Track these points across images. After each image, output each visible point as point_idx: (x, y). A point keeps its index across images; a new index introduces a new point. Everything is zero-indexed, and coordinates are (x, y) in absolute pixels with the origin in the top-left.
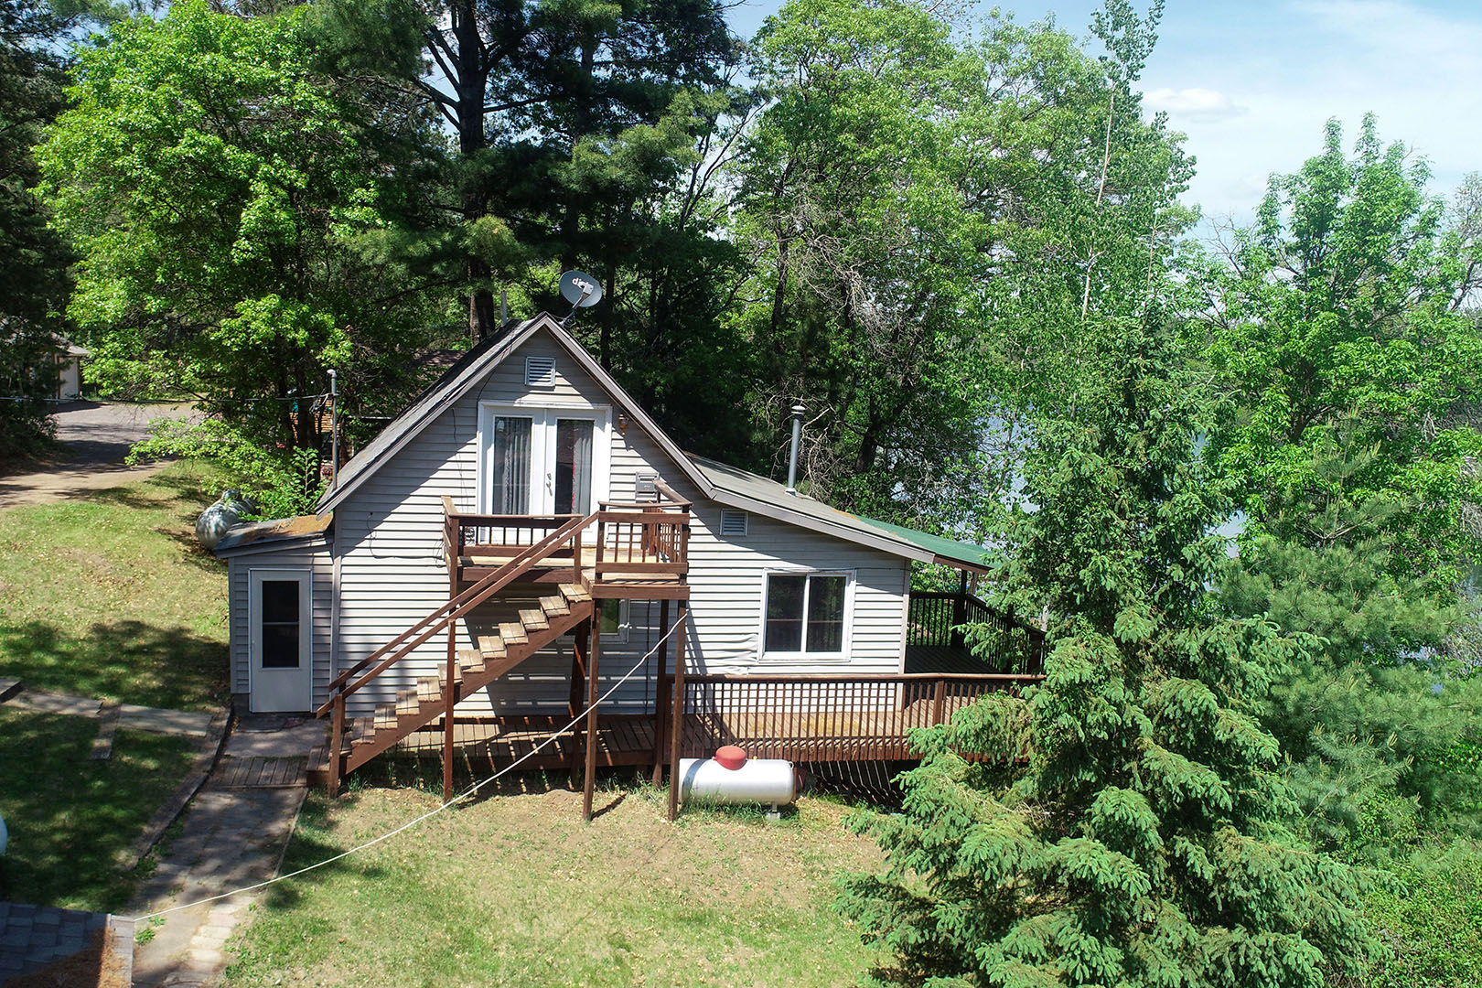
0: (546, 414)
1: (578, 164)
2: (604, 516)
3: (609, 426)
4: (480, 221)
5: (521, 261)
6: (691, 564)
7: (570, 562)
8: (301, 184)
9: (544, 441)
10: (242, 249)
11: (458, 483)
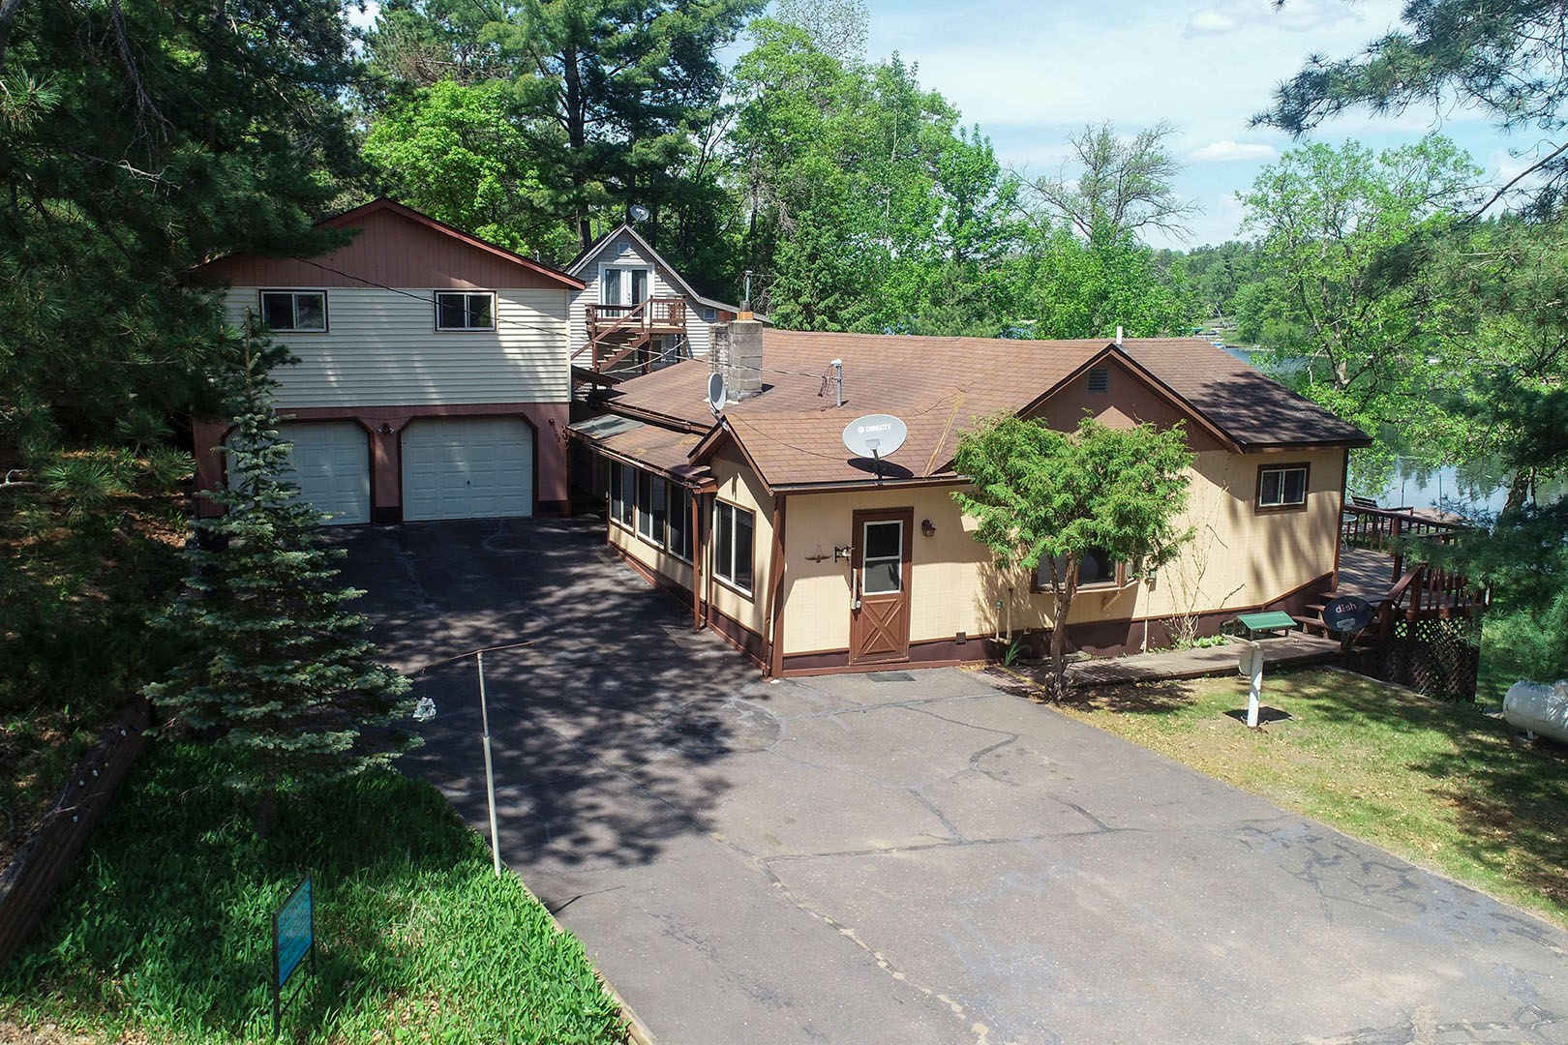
0: (627, 267)
1: (636, 154)
2: (652, 300)
3: (654, 272)
4: (592, 183)
5: (609, 203)
6: (688, 323)
7: (638, 324)
9: (626, 279)
11: (591, 297)
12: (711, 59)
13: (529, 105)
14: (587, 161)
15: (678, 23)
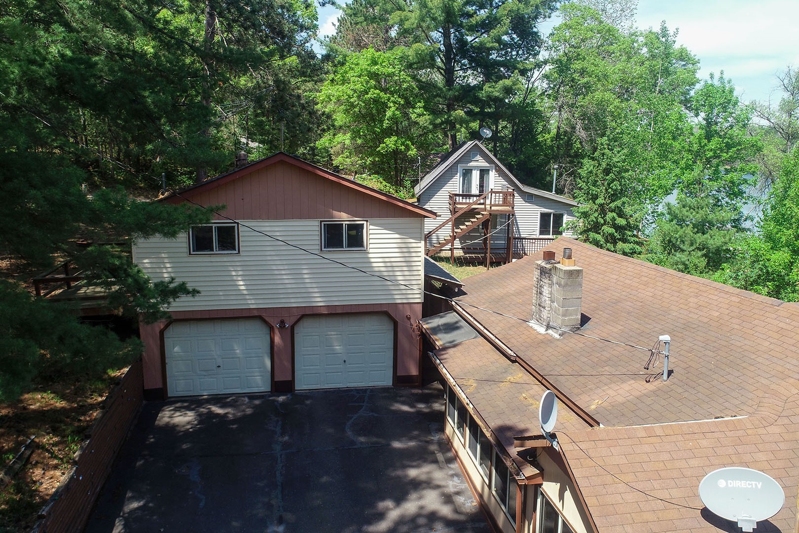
0: (476, 168)
1: (485, 92)
2: (492, 192)
3: (494, 171)
4: (456, 112)
5: (467, 123)
6: (515, 205)
7: (483, 206)
8: (402, 102)
9: (476, 175)
10: (386, 124)
11: (453, 187)
12: (535, 30)
13: (419, 62)
14: (455, 96)
15: (515, 8)
